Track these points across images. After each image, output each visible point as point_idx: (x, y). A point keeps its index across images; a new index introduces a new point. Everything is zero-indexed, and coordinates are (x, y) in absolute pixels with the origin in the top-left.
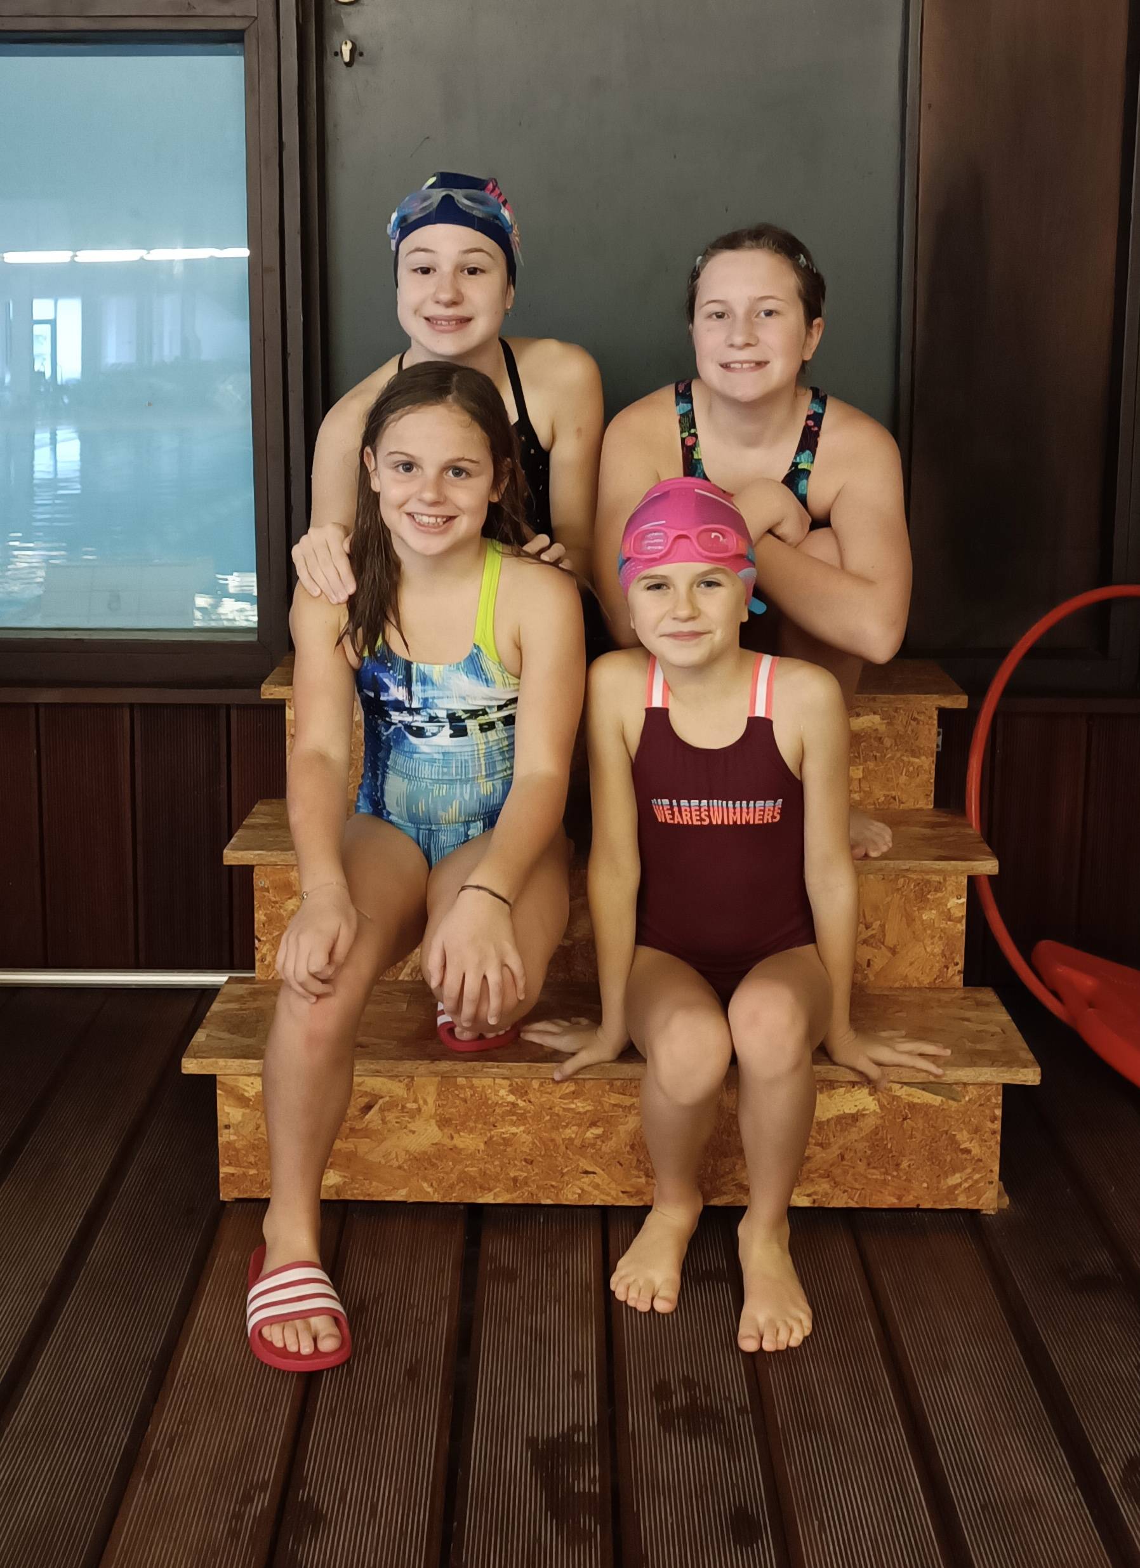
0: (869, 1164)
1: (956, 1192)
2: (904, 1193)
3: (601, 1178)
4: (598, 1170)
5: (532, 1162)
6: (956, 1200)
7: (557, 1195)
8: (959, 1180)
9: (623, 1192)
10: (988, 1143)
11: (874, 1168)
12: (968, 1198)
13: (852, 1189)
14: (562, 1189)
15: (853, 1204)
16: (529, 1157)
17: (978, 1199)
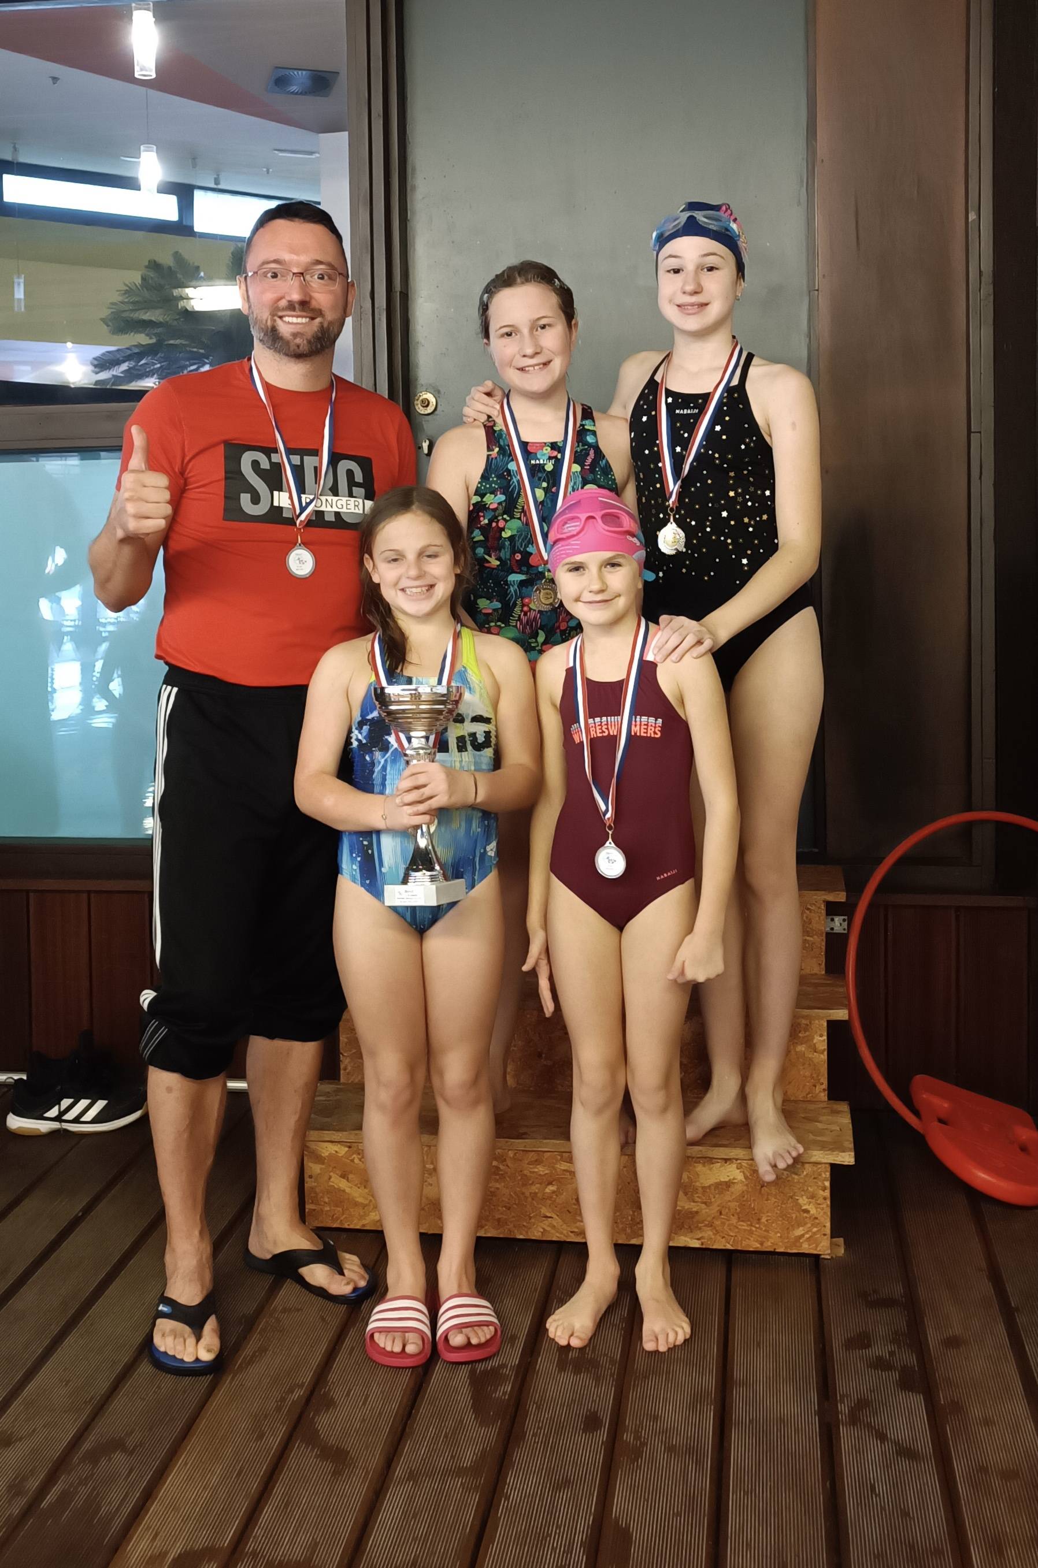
0: (739, 1218)
1: (801, 1241)
2: (764, 1240)
3: (557, 1221)
4: (555, 1216)
5: (509, 1209)
6: (801, 1246)
7: (527, 1232)
8: (803, 1232)
9: (572, 1232)
10: (821, 1206)
11: (742, 1221)
12: (809, 1245)
13: (729, 1235)
14: (530, 1228)
15: (729, 1247)
16: (507, 1205)
17: (817, 1246)
